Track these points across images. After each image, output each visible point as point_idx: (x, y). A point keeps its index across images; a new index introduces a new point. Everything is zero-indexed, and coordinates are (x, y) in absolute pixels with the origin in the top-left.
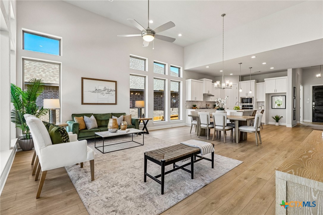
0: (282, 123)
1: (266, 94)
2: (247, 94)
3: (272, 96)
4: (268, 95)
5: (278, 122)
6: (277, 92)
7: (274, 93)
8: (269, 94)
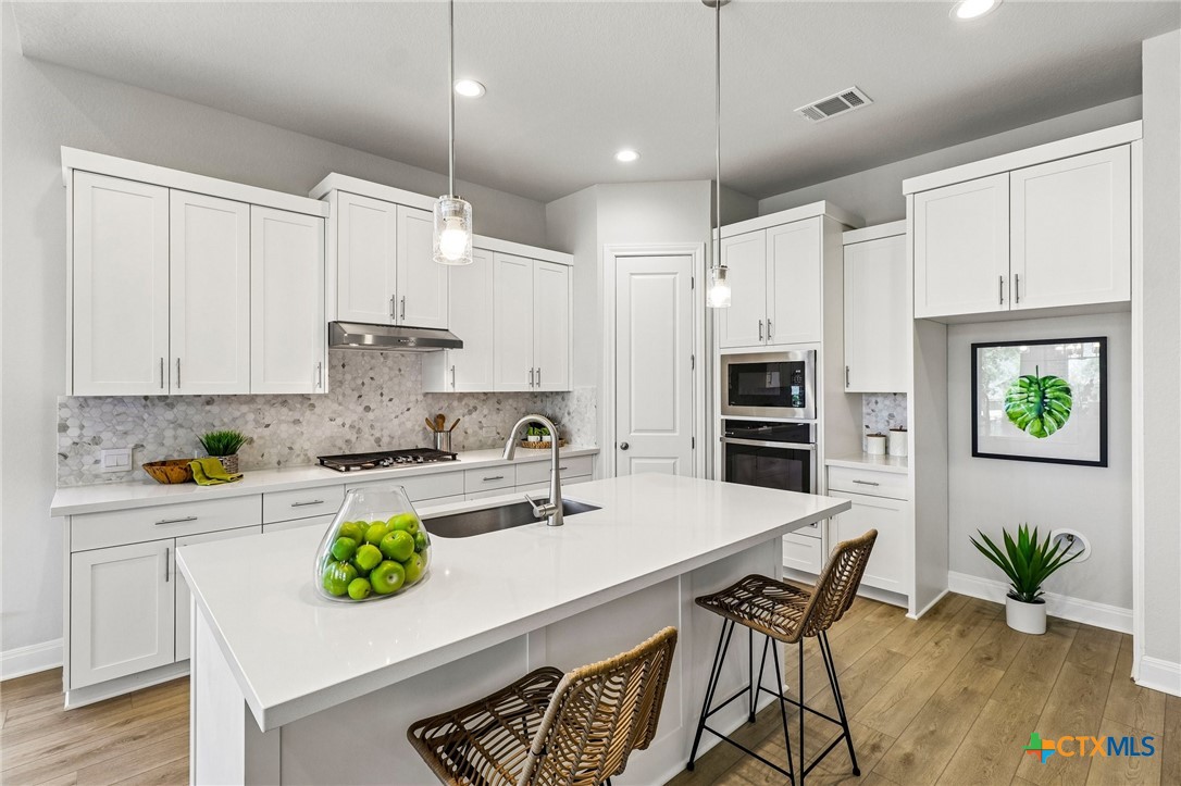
0: (1073, 601)
1: (915, 320)
2: (766, 329)
3: (975, 347)
4: (936, 332)
5: (1032, 600)
6: (1023, 306)
7: (996, 308)
8: (948, 325)
